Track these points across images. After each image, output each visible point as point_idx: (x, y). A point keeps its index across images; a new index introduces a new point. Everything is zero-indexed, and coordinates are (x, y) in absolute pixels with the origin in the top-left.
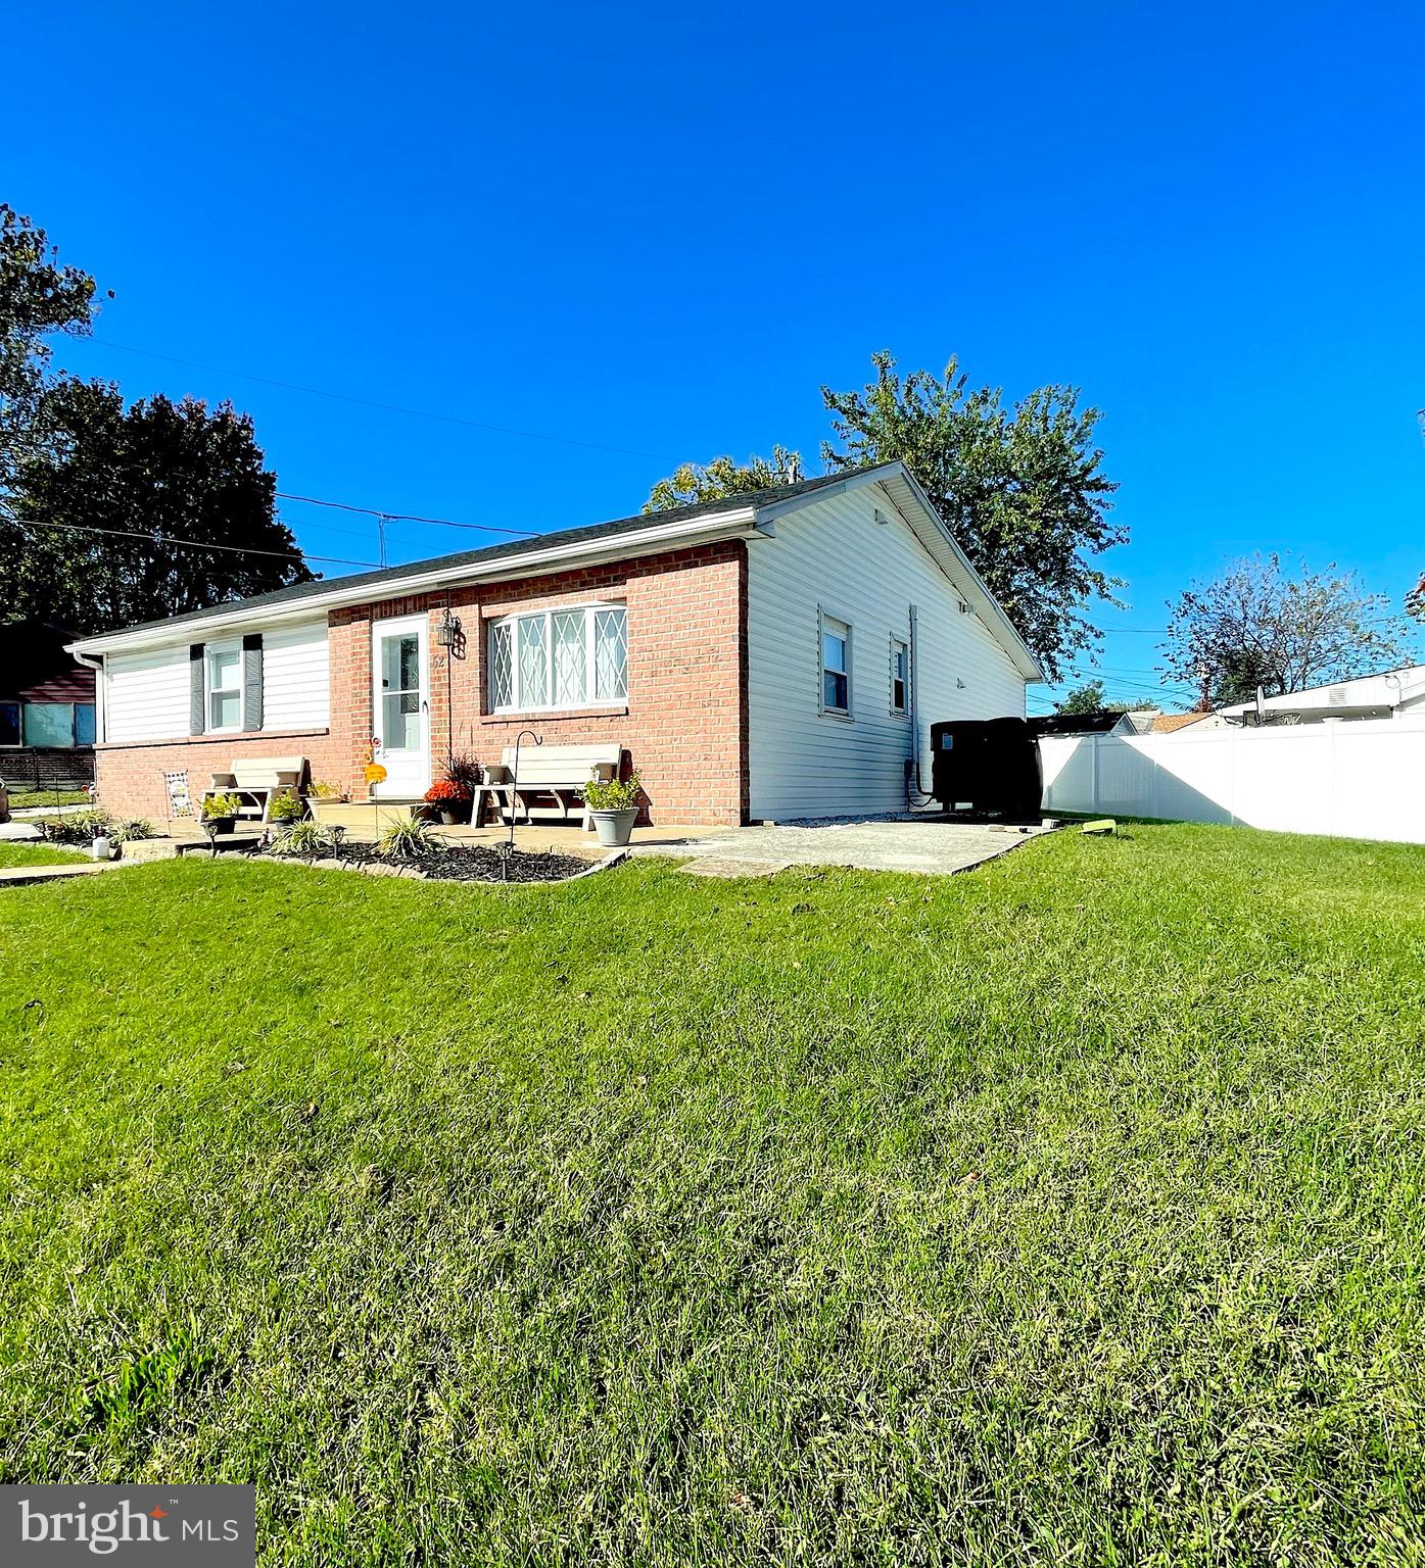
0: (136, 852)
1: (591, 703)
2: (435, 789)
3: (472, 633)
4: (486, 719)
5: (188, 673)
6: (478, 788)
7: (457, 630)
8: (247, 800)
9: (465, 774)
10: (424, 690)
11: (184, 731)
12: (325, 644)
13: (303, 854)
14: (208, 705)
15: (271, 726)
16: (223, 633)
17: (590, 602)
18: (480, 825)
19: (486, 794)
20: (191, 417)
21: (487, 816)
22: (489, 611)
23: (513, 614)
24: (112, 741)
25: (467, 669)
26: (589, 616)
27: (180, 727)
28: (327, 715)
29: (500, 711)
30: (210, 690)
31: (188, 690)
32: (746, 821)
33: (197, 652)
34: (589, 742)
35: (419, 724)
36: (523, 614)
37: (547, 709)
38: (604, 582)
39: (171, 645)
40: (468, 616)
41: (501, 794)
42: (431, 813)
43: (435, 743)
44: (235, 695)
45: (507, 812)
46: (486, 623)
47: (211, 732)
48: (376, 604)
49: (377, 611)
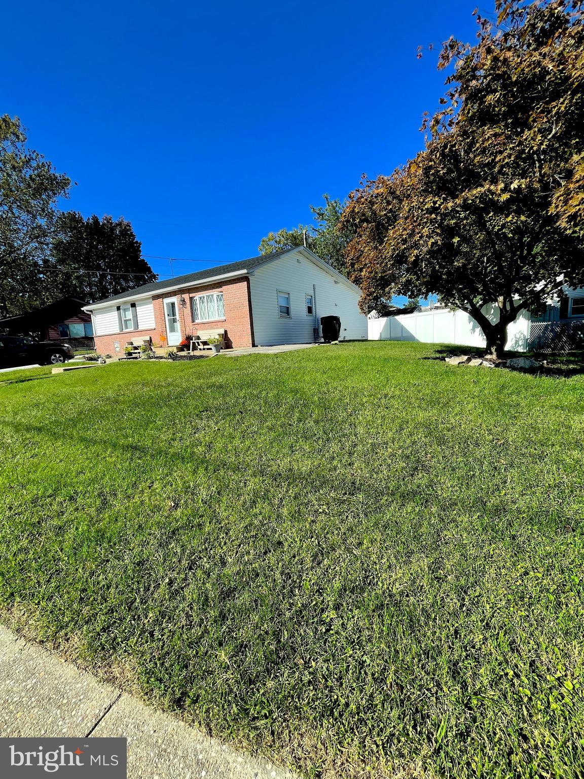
0: (108, 361)
1: (217, 318)
2: (182, 343)
3: (188, 301)
4: (194, 323)
5: (117, 314)
6: (191, 341)
7: (184, 301)
8: (136, 348)
9: (189, 338)
10: (177, 317)
11: (118, 331)
12: (152, 305)
13: (148, 359)
14: (123, 323)
15: (141, 328)
16: (125, 303)
17: (215, 293)
18: (193, 351)
19: (194, 343)
20: (108, 222)
21: (195, 348)
22: (191, 295)
23: (197, 296)
24: (98, 334)
25: (188, 310)
26: (215, 296)
27: (117, 330)
28: (154, 324)
29: (197, 321)
30: (123, 319)
31: (117, 319)
32: (254, 345)
33: (118, 308)
34: (217, 328)
35: (178, 325)
36: (200, 296)
37: (207, 320)
38: (217, 287)
39: (111, 306)
40: (186, 296)
41: (198, 343)
42: (181, 349)
43: (182, 331)
44: (130, 320)
45: (199, 347)
46: (191, 299)
47: (125, 331)
48: (163, 294)
49: (164, 296)
